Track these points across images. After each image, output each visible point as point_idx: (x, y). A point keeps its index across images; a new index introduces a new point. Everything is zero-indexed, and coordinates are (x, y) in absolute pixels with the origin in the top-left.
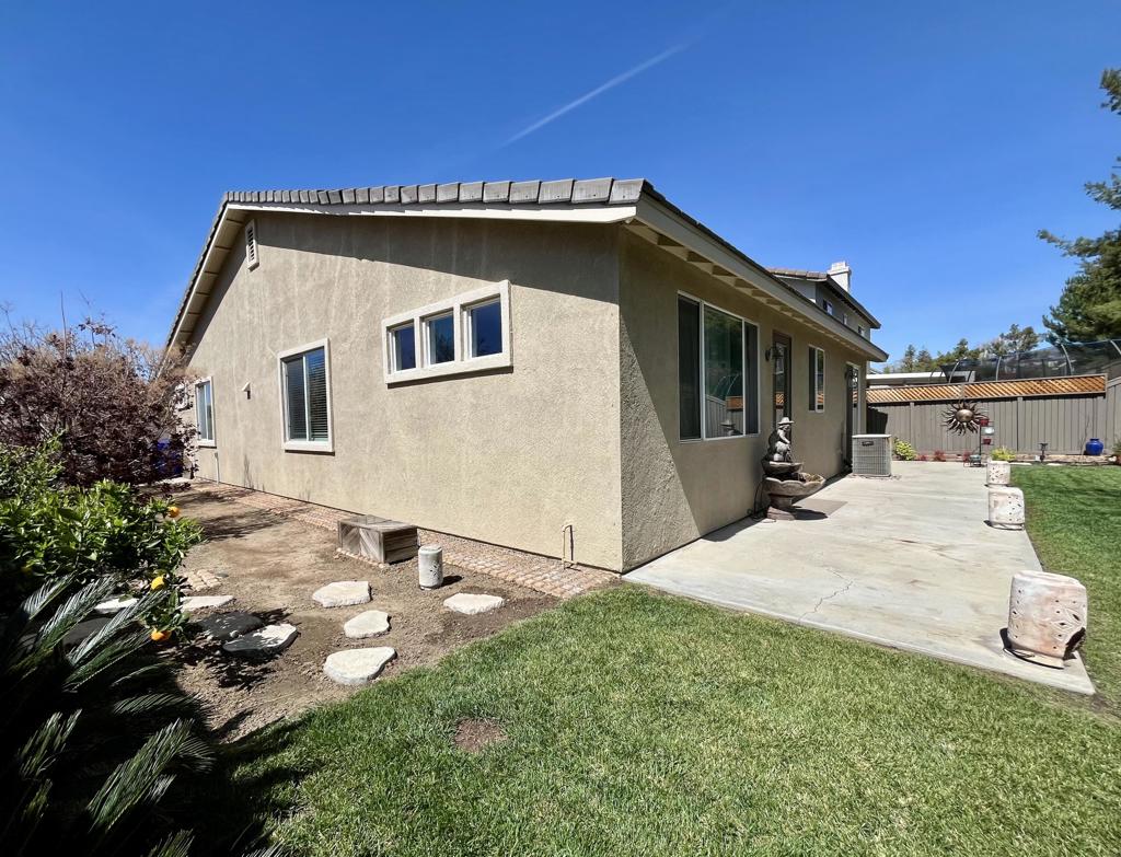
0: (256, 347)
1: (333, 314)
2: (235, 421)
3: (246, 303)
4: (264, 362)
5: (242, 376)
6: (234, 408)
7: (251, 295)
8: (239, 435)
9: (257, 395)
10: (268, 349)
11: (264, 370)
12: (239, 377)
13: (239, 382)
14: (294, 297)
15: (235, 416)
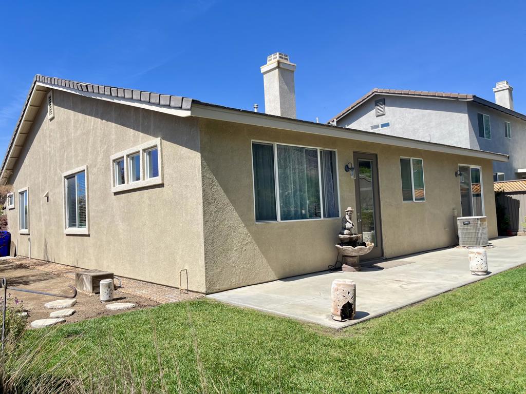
0: (52, 168)
1: (90, 151)
2: (40, 216)
3: (48, 141)
4: (56, 179)
5: (45, 187)
6: (40, 208)
7: (50, 136)
8: (42, 226)
9: (52, 199)
10: (59, 171)
11: (56, 184)
12: (43, 188)
13: (43, 191)
14: (71, 138)
15: (40, 213)
